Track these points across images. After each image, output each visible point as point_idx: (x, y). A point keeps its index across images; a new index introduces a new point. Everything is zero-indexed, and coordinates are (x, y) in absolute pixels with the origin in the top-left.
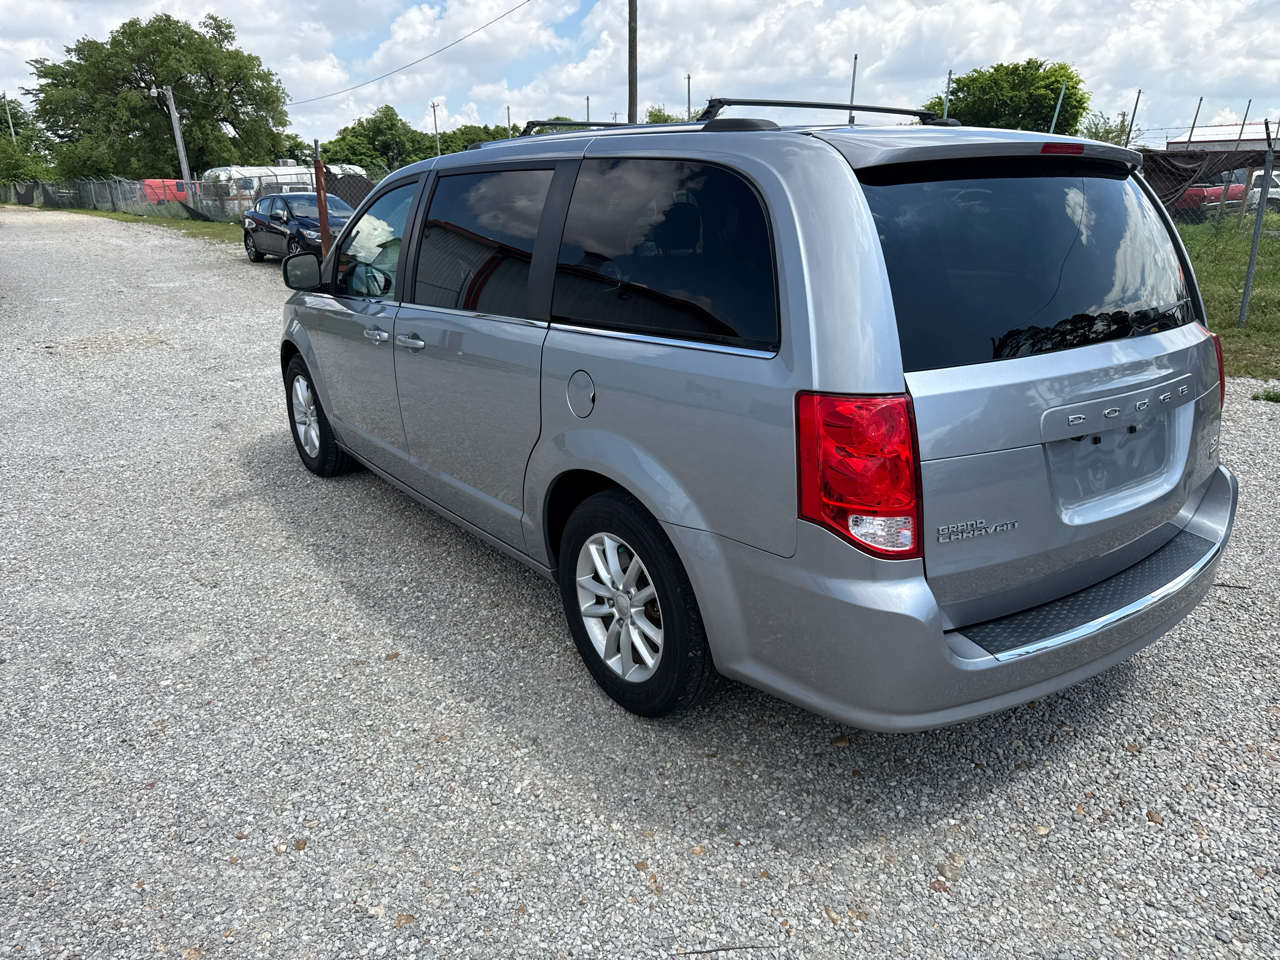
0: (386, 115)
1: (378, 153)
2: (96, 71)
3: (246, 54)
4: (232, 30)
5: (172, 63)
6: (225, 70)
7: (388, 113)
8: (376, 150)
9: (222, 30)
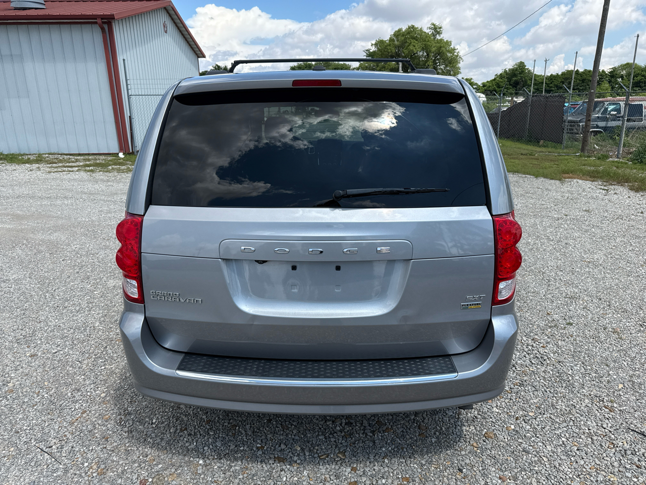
0: (519, 66)
1: (511, 87)
2: (380, 53)
3: (445, 40)
4: (441, 30)
5: (411, 47)
6: (434, 49)
7: (521, 65)
8: (511, 85)
9: (437, 30)
